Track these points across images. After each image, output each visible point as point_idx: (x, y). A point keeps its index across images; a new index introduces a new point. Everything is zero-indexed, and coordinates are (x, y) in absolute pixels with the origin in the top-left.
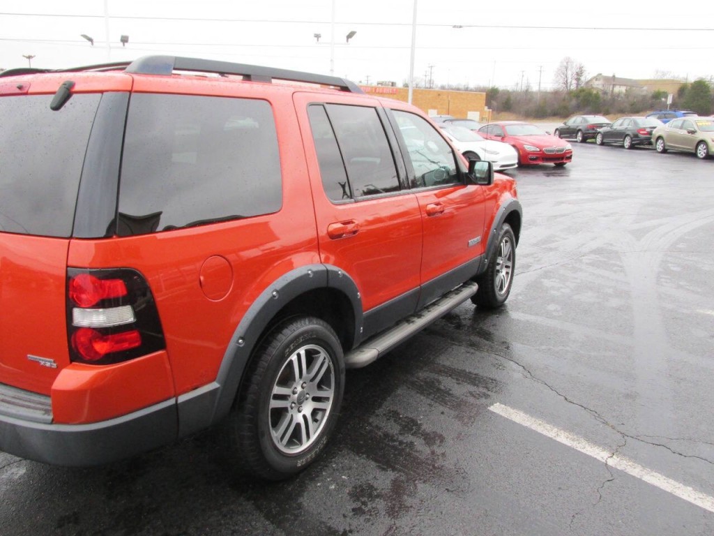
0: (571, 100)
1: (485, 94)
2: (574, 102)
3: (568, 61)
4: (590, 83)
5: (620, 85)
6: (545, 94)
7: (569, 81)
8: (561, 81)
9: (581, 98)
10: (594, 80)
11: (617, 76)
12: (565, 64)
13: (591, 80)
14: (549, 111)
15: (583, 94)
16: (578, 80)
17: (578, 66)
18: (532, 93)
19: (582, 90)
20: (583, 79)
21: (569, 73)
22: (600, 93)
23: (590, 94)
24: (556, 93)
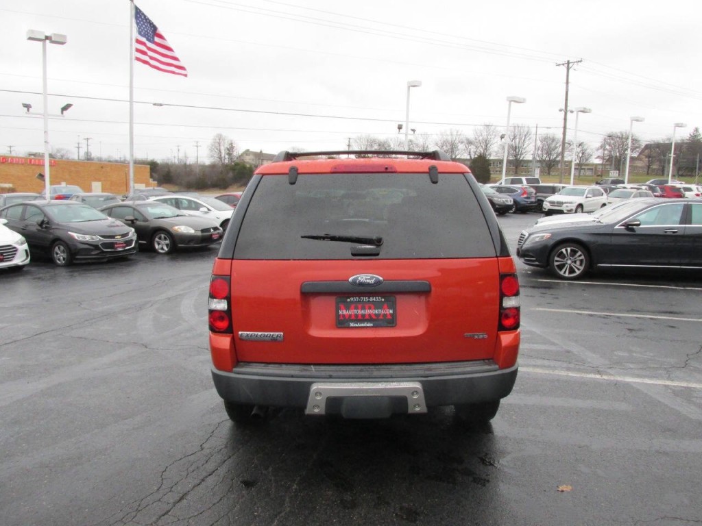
0: (228, 173)
1: (149, 166)
2: (231, 175)
3: (220, 137)
4: (242, 158)
5: (267, 160)
6: (203, 167)
7: (223, 155)
8: (216, 155)
9: (237, 171)
10: (245, 155)
11: (264, 152)
12: (218, 141)
13: (242, 155)
14: (209, 183)
15: (239, 167)
16: (229, 154)
17: (230, 142)
18: (190, 165)
19: (237, 164)
20: (235, 154)
21: (222, 149)
22: (253, 166)
23: (244, 167)
24: (213, 166)
